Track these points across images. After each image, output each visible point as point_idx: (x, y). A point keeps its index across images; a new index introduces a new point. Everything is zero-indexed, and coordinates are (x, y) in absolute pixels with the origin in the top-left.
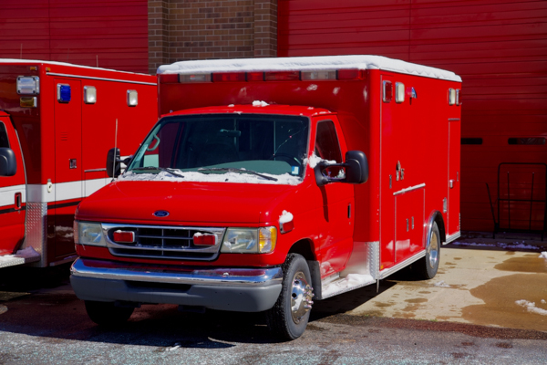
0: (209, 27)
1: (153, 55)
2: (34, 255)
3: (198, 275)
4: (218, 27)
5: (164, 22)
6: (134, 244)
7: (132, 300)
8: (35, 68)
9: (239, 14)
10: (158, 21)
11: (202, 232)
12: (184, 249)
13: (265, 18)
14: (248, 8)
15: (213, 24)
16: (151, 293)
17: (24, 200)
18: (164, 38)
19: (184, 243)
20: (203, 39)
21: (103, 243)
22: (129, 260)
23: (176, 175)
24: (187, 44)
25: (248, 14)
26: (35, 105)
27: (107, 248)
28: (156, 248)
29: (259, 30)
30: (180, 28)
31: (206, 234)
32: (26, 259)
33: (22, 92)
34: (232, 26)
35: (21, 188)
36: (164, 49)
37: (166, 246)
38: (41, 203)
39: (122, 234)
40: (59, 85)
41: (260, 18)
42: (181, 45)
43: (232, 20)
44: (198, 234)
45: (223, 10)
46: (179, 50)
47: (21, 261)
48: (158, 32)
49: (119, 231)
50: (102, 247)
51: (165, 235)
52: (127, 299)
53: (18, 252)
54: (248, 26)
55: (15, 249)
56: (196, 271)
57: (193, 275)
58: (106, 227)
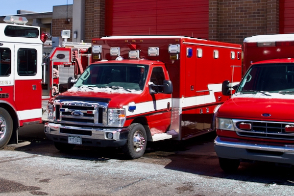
0: (241, 17)
1: (211, 32)
2: (176, 134)
3: (288, 147)
4: (246, 17)
5: (218, 15)
6: (250, 130)
7: (249, 159)
8: (178, 40)
9: (258, 10)
10: (214, 14)
11: (290, 125)
12: (279, 134)
13: (273, 11)
14: (263, 7)
15: (244, 15)
16: (261, 156)
17: (171, 106)
18: (217, 23)
19: (279, 131)
20: (238, 23)
21: (232, 129)
22: (247, 139)
23: (267, 95)
24: (229, 26)
25: (263, 10)
26: (177, 58)
27: (235, 132)
28: (263, 133)
29: (270, 18)
30: (225, 17)
31: (292, 126)
32: (173, 136)
33: (171, 52)
34: (254, 16)
35: (169, 100)
36: (217, 29)
37: (268, 132)
38: (179, 107)
39: (244, 125)
40: (188, 49)
41: (270, 12)
42: (226, 26)
43: (254, 13)
44: (287, 126)
45: (249, 8)
46: (225, 29)
47: (170, 137)
48: (214, 20)
49: (243, 123)
50: (232, 131)
51: (268, 126)
52: (247, 158)
53: (168, 132)
54: (263, 16)
55: (166, 130)
56: (286, 146)
57: (285, 147)
58: (235, 121)
